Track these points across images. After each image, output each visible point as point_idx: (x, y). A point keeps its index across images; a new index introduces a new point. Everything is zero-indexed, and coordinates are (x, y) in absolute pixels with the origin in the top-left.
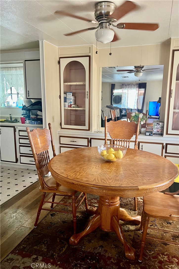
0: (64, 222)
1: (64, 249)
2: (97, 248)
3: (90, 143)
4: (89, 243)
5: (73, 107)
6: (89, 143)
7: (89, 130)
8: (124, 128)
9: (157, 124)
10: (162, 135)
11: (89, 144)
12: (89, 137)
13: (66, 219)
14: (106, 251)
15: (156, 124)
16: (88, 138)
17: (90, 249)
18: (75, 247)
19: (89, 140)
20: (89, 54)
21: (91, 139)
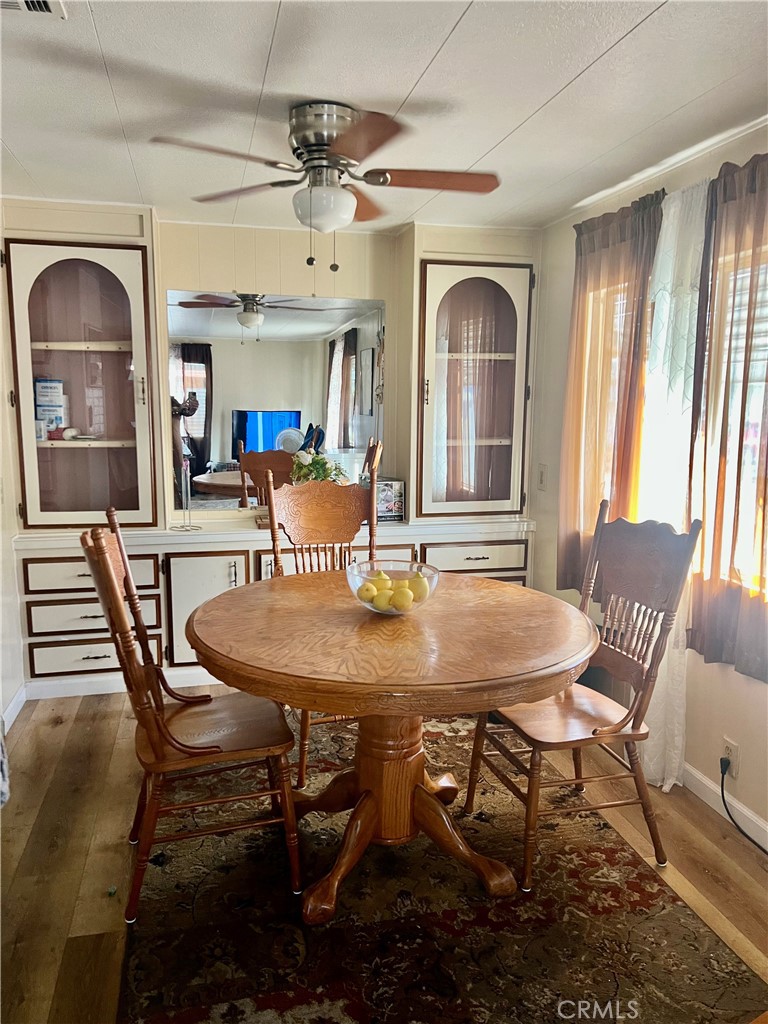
0: (225, 868)
1: (302, 949)
2: (395, 904)
3: (163, 573)
4: (360, 899)
5: (74, 438)
6: (161, 574)
7: (154, 524)
8: (328, 506)
9: (386, 485)
10: (402, 518)
11: (162, 577)
12: (161, 552)
13: (223, 858)
14: (428, 901)
15: (382, 487)
16: (157, 555)
17: (378, 913)
18: (328, 926)
19: (160, 562)
20: (141, 242)
21: (168, 556)
